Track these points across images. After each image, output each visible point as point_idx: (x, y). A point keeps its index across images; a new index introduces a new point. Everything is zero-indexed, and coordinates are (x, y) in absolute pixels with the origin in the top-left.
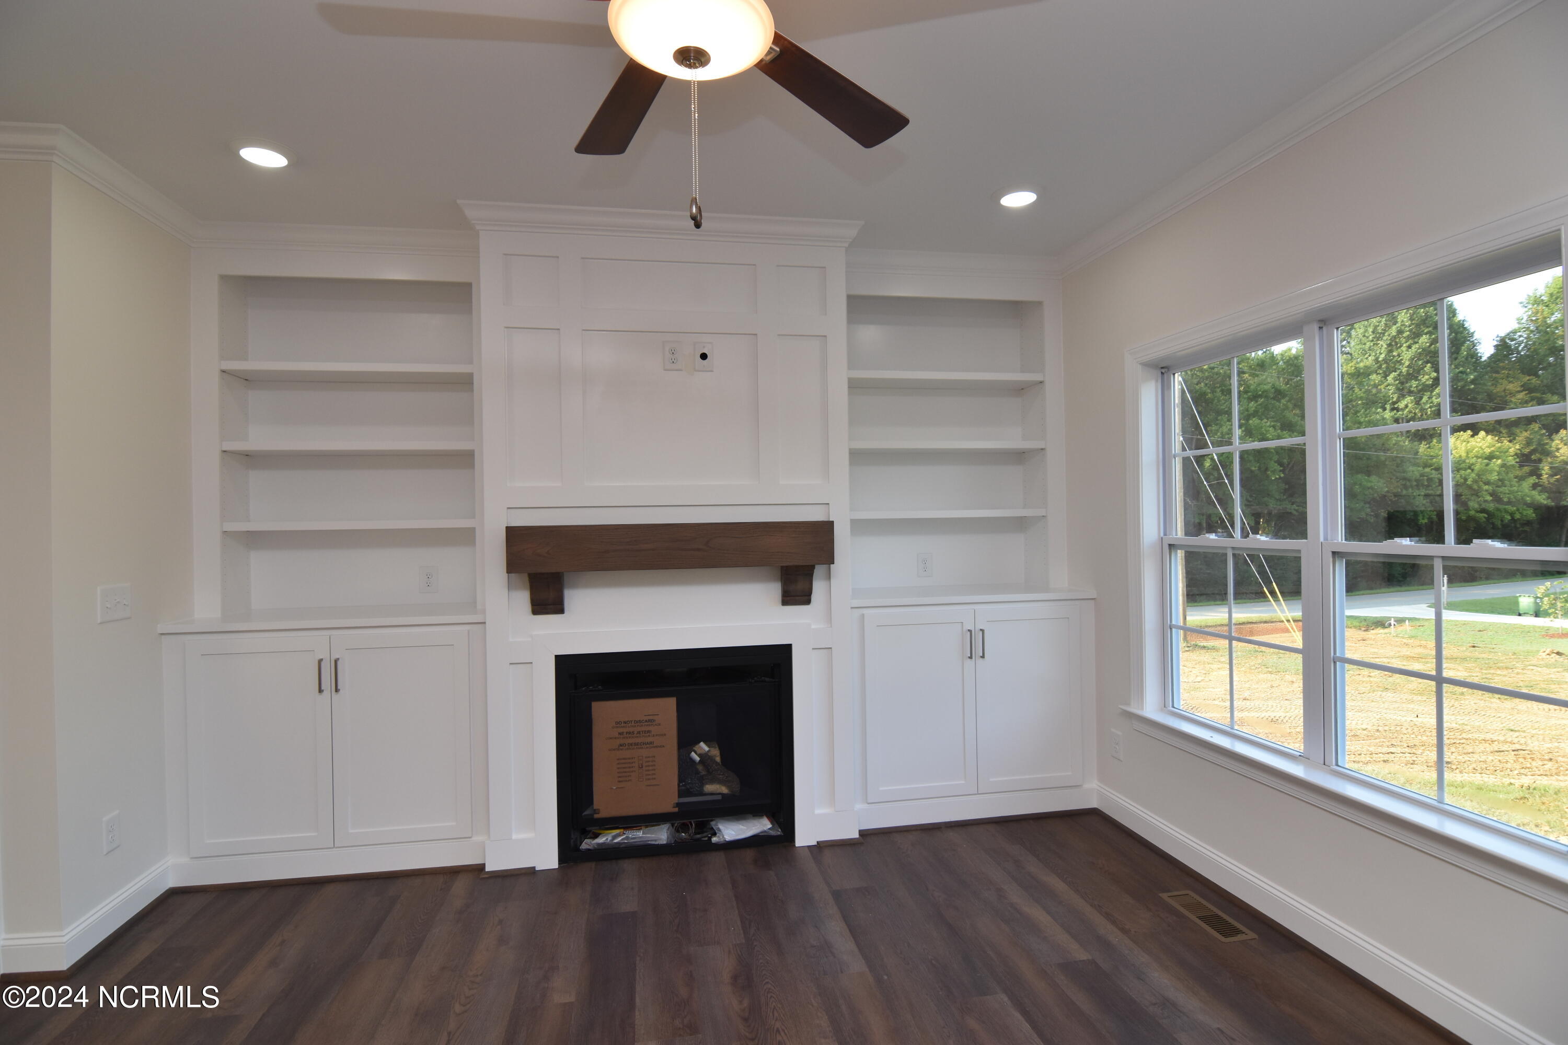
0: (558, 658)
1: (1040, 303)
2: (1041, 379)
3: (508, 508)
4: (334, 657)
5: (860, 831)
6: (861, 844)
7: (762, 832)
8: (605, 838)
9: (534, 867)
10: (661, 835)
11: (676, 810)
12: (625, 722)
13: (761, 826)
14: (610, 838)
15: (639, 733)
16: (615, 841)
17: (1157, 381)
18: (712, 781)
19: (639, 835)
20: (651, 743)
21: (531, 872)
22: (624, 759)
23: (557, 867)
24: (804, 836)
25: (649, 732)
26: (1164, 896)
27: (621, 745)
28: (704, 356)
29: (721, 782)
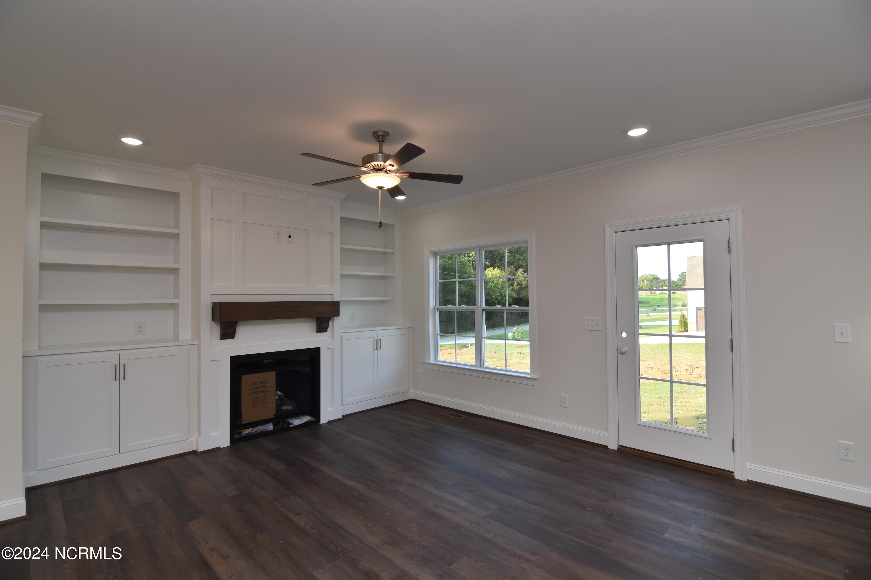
0: (232, 358)
1: (393, 225)
2: (393, 251)
3: (211, 295)
4: (122, 363)
5: (343, 416)
6: (344, 419)
7: (308, 420)
8: (248, 431)
9: (220, 447)
10: (270, 427)
11: (275, 416)
12: (255, 383)
13: (306, 419)
14: (251, 431)
15: (261, 386)
16: (253, 431)
17: (433, 257)
18: (285, 405)
19: (262, 428)
20: (266, 390)
21: (219, 449)
22: (255, 398)
23: (229, 445)
24: (324, 420)
25: (265, 386)
26: (442, 413)
27: (254, 392)
28: (290, 237)
29: (289, 405)
